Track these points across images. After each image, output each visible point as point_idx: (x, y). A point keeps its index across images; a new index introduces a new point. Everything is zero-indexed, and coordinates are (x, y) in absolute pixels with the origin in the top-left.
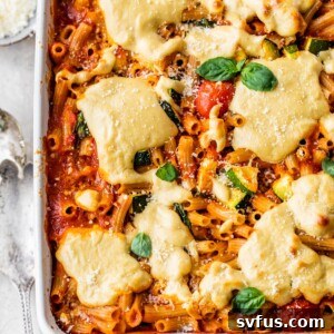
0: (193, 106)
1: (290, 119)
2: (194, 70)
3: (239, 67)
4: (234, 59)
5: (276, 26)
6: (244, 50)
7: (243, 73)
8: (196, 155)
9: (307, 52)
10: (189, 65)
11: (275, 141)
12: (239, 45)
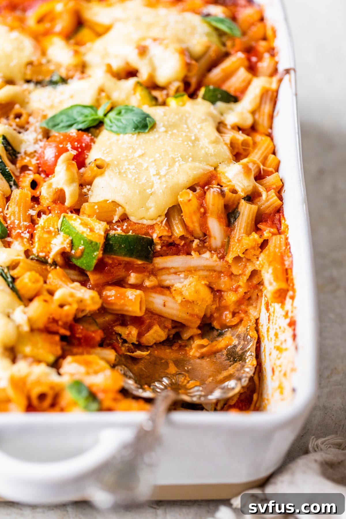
0: (34, 161)
1: (173, 161)
2: (38, 125)
3: (100, 113)
4: (94, 107)
5: (154, 69)
6: (109, 98)
7: (107, 120)
8: (33, 213)
9: (200, 100)
10: (31, 120)
11: (152, 187)
12: (101, 90)
